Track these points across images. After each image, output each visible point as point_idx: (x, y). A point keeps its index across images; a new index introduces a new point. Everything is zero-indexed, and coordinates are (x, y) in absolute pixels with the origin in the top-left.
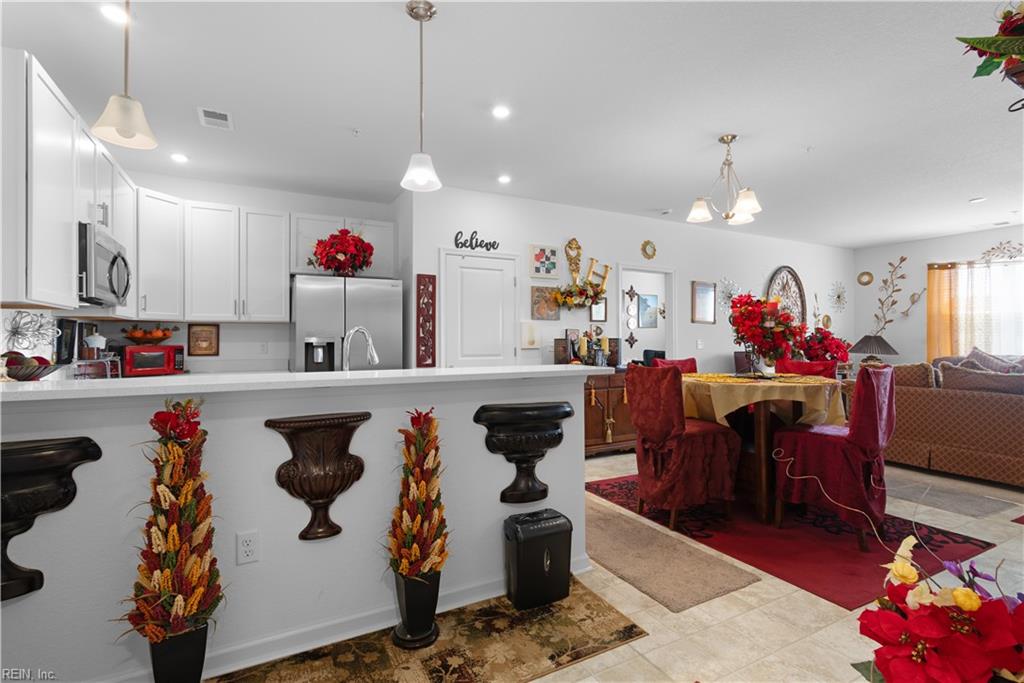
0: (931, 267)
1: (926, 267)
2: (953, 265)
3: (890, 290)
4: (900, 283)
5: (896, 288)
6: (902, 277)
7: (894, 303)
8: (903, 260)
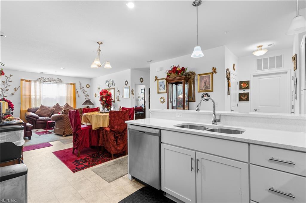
0: (22, 80)
1: (20, 80)
2: (30, 81)
3: (6, 85)
4: (10, 84)
5: (8, 85)
6: (11, 82)
7: (7, 90)
8: (11, 76)
